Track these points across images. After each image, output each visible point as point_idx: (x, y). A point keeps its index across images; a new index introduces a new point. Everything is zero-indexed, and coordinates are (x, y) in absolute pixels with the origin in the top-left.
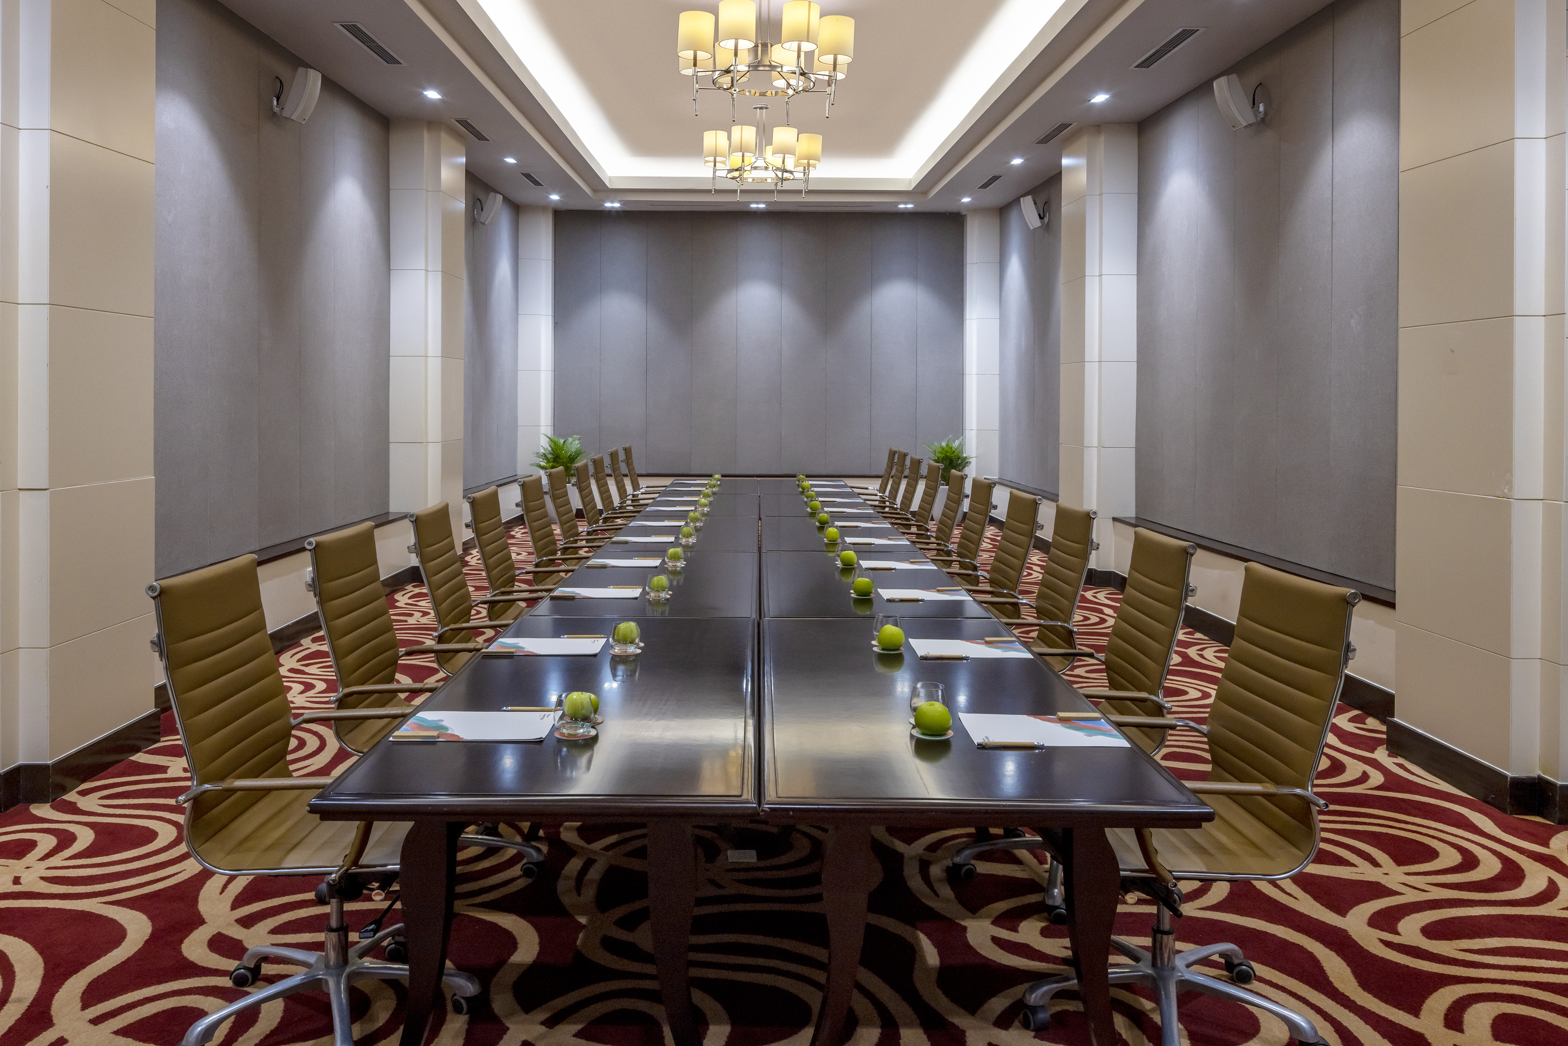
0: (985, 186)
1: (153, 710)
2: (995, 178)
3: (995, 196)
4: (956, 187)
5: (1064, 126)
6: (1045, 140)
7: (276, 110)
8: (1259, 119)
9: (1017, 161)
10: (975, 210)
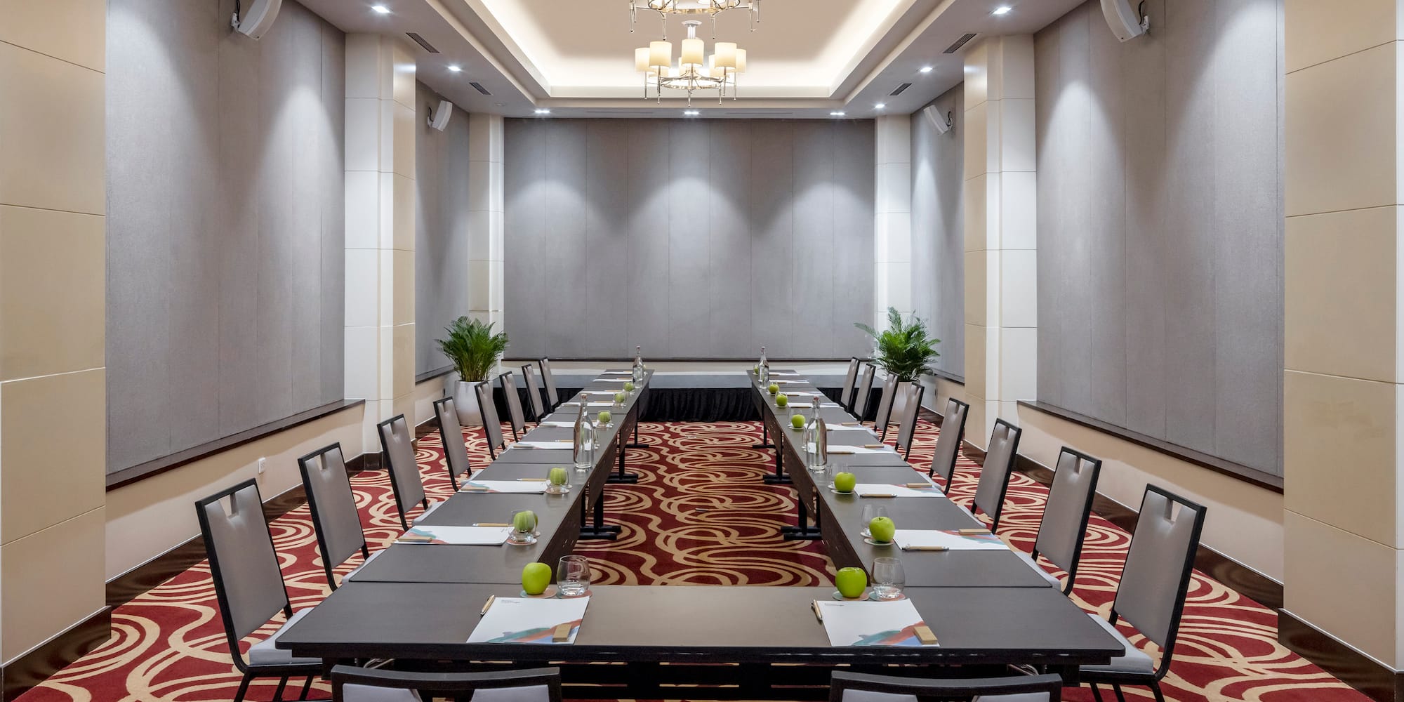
0: (897, 93)
1: (105, 607)
2: (905, 86)
3: (905, 103)
4: (871, 94)
5: (968, 37)
6: (952, 50)
7: (235, 25)
8: (1144, 31)
9: (926, 70)
10: (885, 116)
